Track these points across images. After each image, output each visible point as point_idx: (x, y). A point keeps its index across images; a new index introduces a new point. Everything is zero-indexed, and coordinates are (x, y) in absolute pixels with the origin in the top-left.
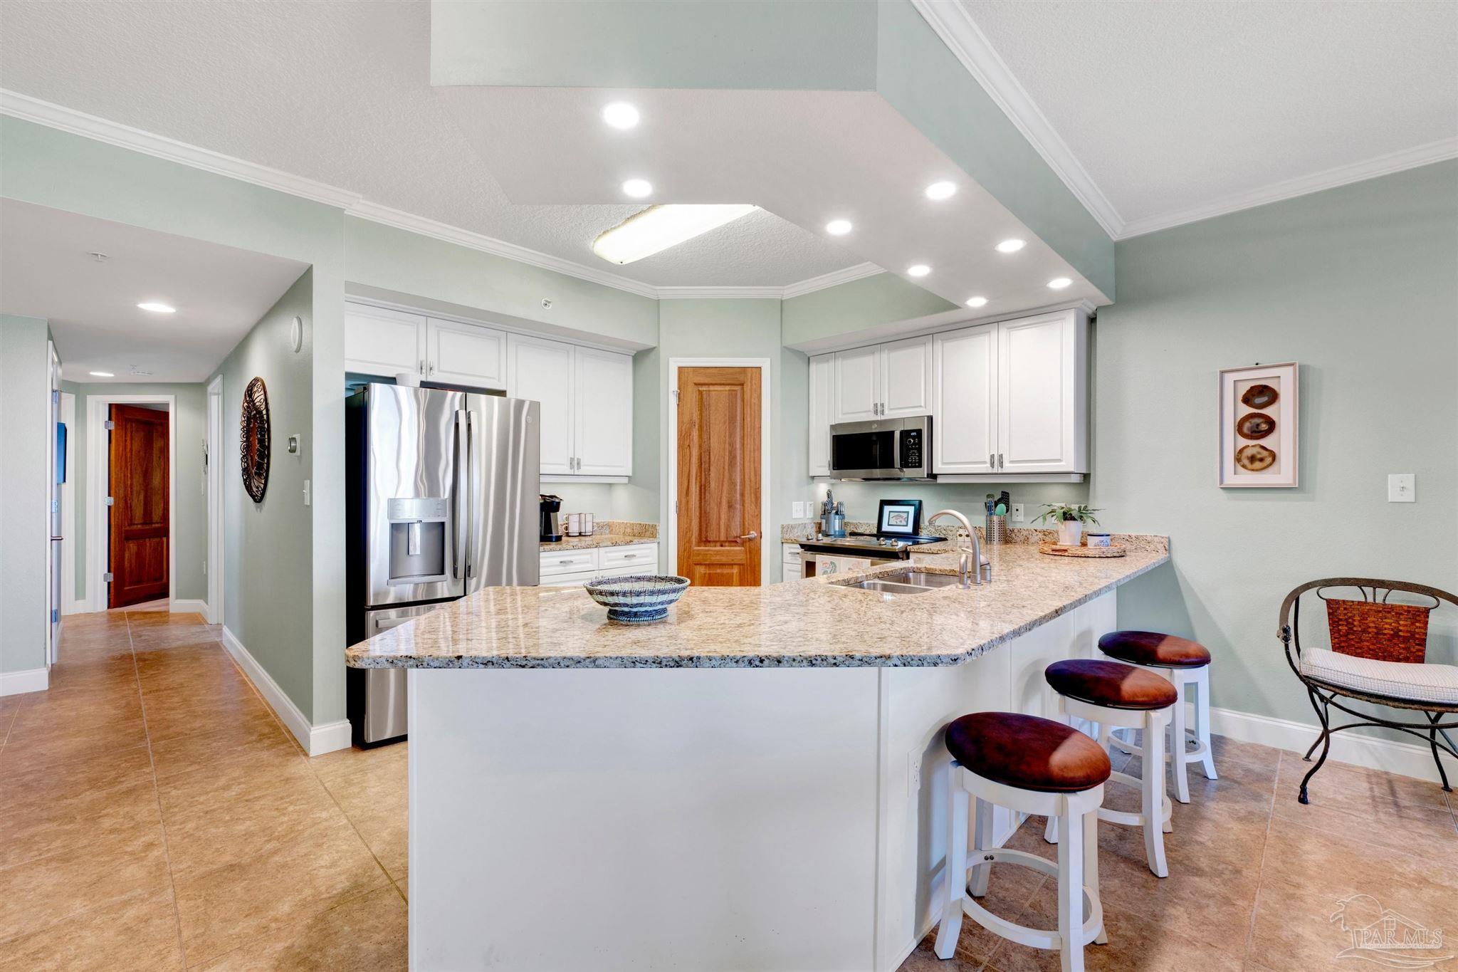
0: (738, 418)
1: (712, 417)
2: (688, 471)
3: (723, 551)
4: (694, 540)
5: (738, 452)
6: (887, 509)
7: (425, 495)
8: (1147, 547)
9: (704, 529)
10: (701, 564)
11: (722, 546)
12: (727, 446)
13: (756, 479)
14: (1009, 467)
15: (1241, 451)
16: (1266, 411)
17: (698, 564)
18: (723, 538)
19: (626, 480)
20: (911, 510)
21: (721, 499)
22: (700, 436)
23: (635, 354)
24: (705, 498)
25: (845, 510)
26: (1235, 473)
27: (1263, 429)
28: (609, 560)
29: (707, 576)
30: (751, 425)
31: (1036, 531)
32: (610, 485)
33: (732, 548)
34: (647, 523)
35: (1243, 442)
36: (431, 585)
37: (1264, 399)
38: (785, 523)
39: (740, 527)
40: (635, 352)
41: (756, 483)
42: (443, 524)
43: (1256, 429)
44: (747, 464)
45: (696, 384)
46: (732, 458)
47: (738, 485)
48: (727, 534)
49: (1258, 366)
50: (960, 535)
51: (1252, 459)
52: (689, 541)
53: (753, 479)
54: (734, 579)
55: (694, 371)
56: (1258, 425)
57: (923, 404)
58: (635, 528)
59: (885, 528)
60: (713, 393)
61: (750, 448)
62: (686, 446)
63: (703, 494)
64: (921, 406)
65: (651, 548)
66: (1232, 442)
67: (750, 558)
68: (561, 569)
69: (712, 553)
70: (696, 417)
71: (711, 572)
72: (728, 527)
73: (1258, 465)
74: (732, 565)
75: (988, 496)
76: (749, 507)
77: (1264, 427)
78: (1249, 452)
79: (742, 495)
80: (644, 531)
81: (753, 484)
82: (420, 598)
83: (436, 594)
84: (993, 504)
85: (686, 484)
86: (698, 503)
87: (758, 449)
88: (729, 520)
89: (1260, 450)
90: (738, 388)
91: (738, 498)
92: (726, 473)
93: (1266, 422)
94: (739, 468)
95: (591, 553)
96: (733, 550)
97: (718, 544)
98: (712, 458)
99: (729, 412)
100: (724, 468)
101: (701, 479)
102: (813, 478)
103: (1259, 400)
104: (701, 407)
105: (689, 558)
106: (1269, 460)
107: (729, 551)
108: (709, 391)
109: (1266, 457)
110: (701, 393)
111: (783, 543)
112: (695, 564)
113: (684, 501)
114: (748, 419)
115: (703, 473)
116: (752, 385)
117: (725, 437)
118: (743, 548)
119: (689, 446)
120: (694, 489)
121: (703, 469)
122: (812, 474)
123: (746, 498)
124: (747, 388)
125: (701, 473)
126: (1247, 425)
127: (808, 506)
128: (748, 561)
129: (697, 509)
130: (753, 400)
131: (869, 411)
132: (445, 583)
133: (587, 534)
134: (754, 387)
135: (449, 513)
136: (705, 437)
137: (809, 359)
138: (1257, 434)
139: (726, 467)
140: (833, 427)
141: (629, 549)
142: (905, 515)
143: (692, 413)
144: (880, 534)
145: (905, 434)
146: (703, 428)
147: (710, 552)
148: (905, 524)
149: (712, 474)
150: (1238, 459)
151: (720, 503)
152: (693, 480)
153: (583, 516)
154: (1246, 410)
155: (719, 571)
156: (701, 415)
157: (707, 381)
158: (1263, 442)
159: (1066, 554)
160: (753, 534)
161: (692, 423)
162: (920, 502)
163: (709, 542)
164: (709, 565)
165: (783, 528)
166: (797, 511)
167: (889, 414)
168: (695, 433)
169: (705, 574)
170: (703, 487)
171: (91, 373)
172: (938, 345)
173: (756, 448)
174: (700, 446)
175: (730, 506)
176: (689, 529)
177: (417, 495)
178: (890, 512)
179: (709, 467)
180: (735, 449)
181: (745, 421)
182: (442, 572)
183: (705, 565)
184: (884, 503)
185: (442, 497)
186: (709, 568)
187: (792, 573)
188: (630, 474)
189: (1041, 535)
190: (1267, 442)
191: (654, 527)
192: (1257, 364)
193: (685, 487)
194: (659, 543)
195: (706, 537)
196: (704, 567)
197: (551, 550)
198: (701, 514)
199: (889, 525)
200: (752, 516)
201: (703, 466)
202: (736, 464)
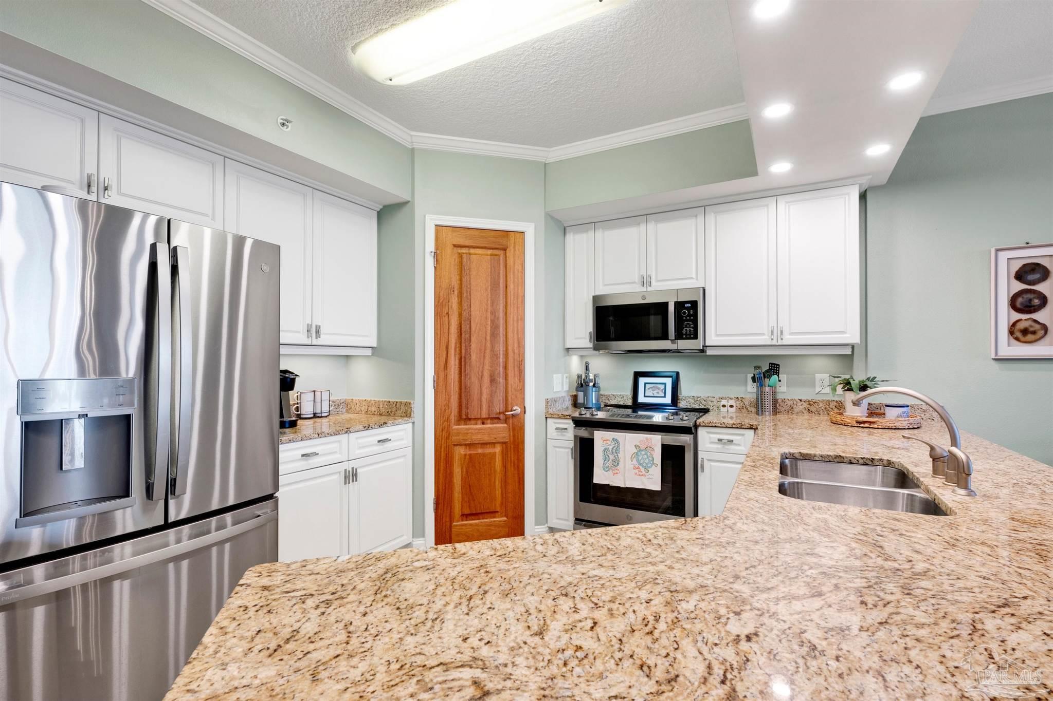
0: (501, 285)
1: (473, 283)
2: (446, 341)
3: (485, 429)
4: (453, 418)
5: (502, 321)
6: (642, 381)
7: (95, 374)
8: (923, 415)
9: (464, 406)
10: (460, 445)
11: (483, 423)
12: (489, 315)
13: (519, 351)
14: (788, 339)
15: (1014, 324)
16: (1038, 287)
17: (457, 445)
18: (484, 416)
19: (369, 352)
20: (669, 382)
21: (482, 372)
22: (460, 303)
23: (381, 210)
24: (465, 371)
25: (601, 383)
26: (1009, 345)
27: (1035, 304)
28: (360, 448)
29: (468, 457)
30: (514, 293)
31: (801, 400)
32: (347, 356)
33: (495, 425)
34: (398, 401)
35: (1016, 316)
36: (105, 518)
37: (1036, 276)
38: (549, 397)
39: (503, 402)
40: (381, 207)
41: (519, 355)
42: (128, 418)
43: (1029, 304)
44: (510, 335)
45: (455, 246)
46: (495, 327)
47: (501, 357)
48: (489, 411)
49: (1028, 246)
50: (724, 406)
51: (1025, 332)
52: (448, 420)
53: (516, 351)
54: (497, 460)
55: (452, 232)
56: (1030, 300)
57: (694, 276)
58: (381, 406)
59: (641, 399)
60: (474, 256)
61: (513, 318)
62: (444, 314)
63: (463, 367)
64: (692, 278)
65: (405, 429)
66: (1006, 315)
67: (514, 436)
68: (303, 464)
69: (473, 431)
70: (455, 283)
71: (472, 452)
72: (490, 403)
73: (1030, 337)
74: (493, 444)
75: (756, 368)
76: (513, 380)
77: (1036, 302)
78: (1021, 326)
79: (505, 368)
80: (394, 409)
81: (516, 357)
82: (86, 540)
83: (114, 528)
84: (762, 375)
85: (444, 356)
86: (457, 377)
87: (521, 319)
88: (491, 396)
89: (1033, 324)
90: (501, 253)
91: (501, 373)
92: (488, 344)
93: (1038, 298)
94: (501, 339)
95: (339, 441)
96: (496, 428)
97: (479, 422)
98: (473, 328)
99: (491, 278)
100: (485, 339)
101: (461, 350)
102: (568, 349)
103: (1031, 277)
104: (461, 271)
105: (447, 438)
106: (1042, 332)
107: (491, 429)
108: (470, 254)
109: (1039, 330)
110: (461, 256)
111: (546, 418)
112: (454, 445)
113: (442, 375)
114: (511, 286)
115: (463, 345)
116: (515, 250)
117: (487, 305)
118: (506, 425)
119: (448, 313)
120: (453, 362)
121: (463, 341)
122: (568, 346)
123: (510, 371)
124: (510, 253)
125: (461, 344)
126: (1020, 300)
127: (565, 378)
128: (512, 438)
129: (457, 383)
130: (516, 267)
131: (634, 283)
132: (129, 510)
133: (323, 415)
134: (517, 252)
135: (137, 398)
136: (465, 305)
137: (565, 229)
138: (1028, 308)
139: (488, 338)
140: (596, 298)
141: (382, 433)
142: (662, 387)
143: (451, 278)
144: (636, 406)
145: (679, 305)
146: (463, 293)
147: (470, 431)
148: (663, 395)
149: (473, 345)
150: (1011, 332)
151: (482, 376)
152: (452, 352)
153: (318, 394)
154: (1019, 286)
155: (480, 451)
156: (461, 280)
157: (467, 243)
158: (1035, 316)
159: (875, 426)
160: (518, 410)
161: (451, 289)
162: (678, 373)
163: (470, 419)
164: (471, 445)
165: (548, 402)
166: (556, 384)
167: (656, 286)
168: (454, 300)
169: (466, 455)
170: (463, 360)
172: (711, 218)
173: (519, 317)
174: (460, 315)
175: (493, 380)
176: (448, 405)
177: (82, 372)
178: (645, 383)
179: (470, 337)
180: (498, 318)
181: (508, 287)
182: (126, 493)
183: (465, 445)
184: (638, 375)
185: (124, 375)
186: (470, 448)
187: (557, 449)
188: (375, 345)
189: (806, 405)
190: (1039, 316)
191: (408, 405)
192: (1028, 243)
193: (443, 359)
194: (413, 423)
195: (467, 415)
196: (463, 447)
197: (290, 441)
198: (460, 389)
199: (645, 396)
200: (516, 390)
201: (463, 335)
202: (498, 334)
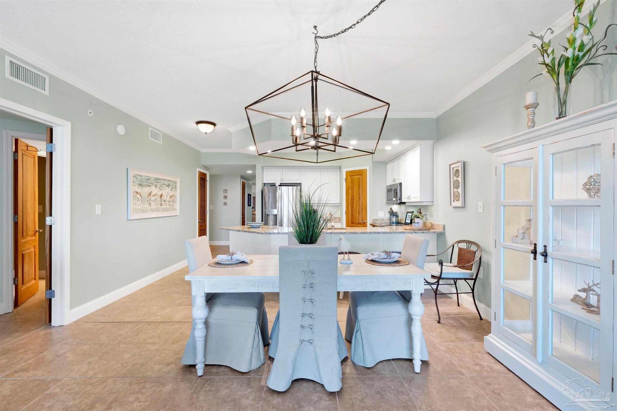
0: (361, 185)
1: (354, 186)
9: (352, 219)
13: (366, 204)
14: (412, 200)
15: (454, 194)
16: (458, 179)
21: (356, 210)
24: (353, 210)
26: (454, 202)
27: (458, 185)
35: (455, 190)
39: (361, 219)
44: (363, 200)
45: (350, 176)
48: (358, 221)
51: (456, 196)
52: (349, 223)
55: (350, 172)
57: (398, 179)
62: (348, 195)
66: (453, 190)
72: (358, 219)
73: (457, 198)
76: (364, 213)
78: (456, 194)
79: (362, 209)
81: (365, 206)
85: (348, 206)
87: (366, 195)
88: (358, 217)
90: (361, 176)
93: (458, 183)
94: (361, 201)
97: (356, 224)
98: (354, 198)
99: (359, 184)
103: (457, 175)
104: (351, 182)
106: (459, 197)
108: (354, 177)
110: (351, 178)
113: (347, 210)
115: (352, 202)
116: (364, 175)
117: (357, 191)
120: (350, 207)
126: (455, 184)
129: (351, 213)
130: (364, 179)
131: (393, 181)
136: (353, 192)
137: (386, 163)
138: (457, 187)
139: (358, 201)
140: (387, 187)
143: (349, 185)
146: (352, 189)
149: (354, 203)
151: (356, 212)
152: (350, 205)
154: (455, 178)
156: (352, 185)
157: (353, 175)
158: (458, 190)
160: (365, 221)
161: (349, 188)
166: (380, 214)
167: (396, 182)
168: (350, 191)
170: (352, 207)
171: (247, 172)
174: (351, 194)
175: (359, 213)
176: (348, 219)
179: (354, 200)
180: (360, 195)
181: (363, 186)
191: (339, 218)
194: (341, 223)
195: (353, 222)
198: (351, 215)
200: (365, 216)
201: (352, 200)
202: (360, 199)
